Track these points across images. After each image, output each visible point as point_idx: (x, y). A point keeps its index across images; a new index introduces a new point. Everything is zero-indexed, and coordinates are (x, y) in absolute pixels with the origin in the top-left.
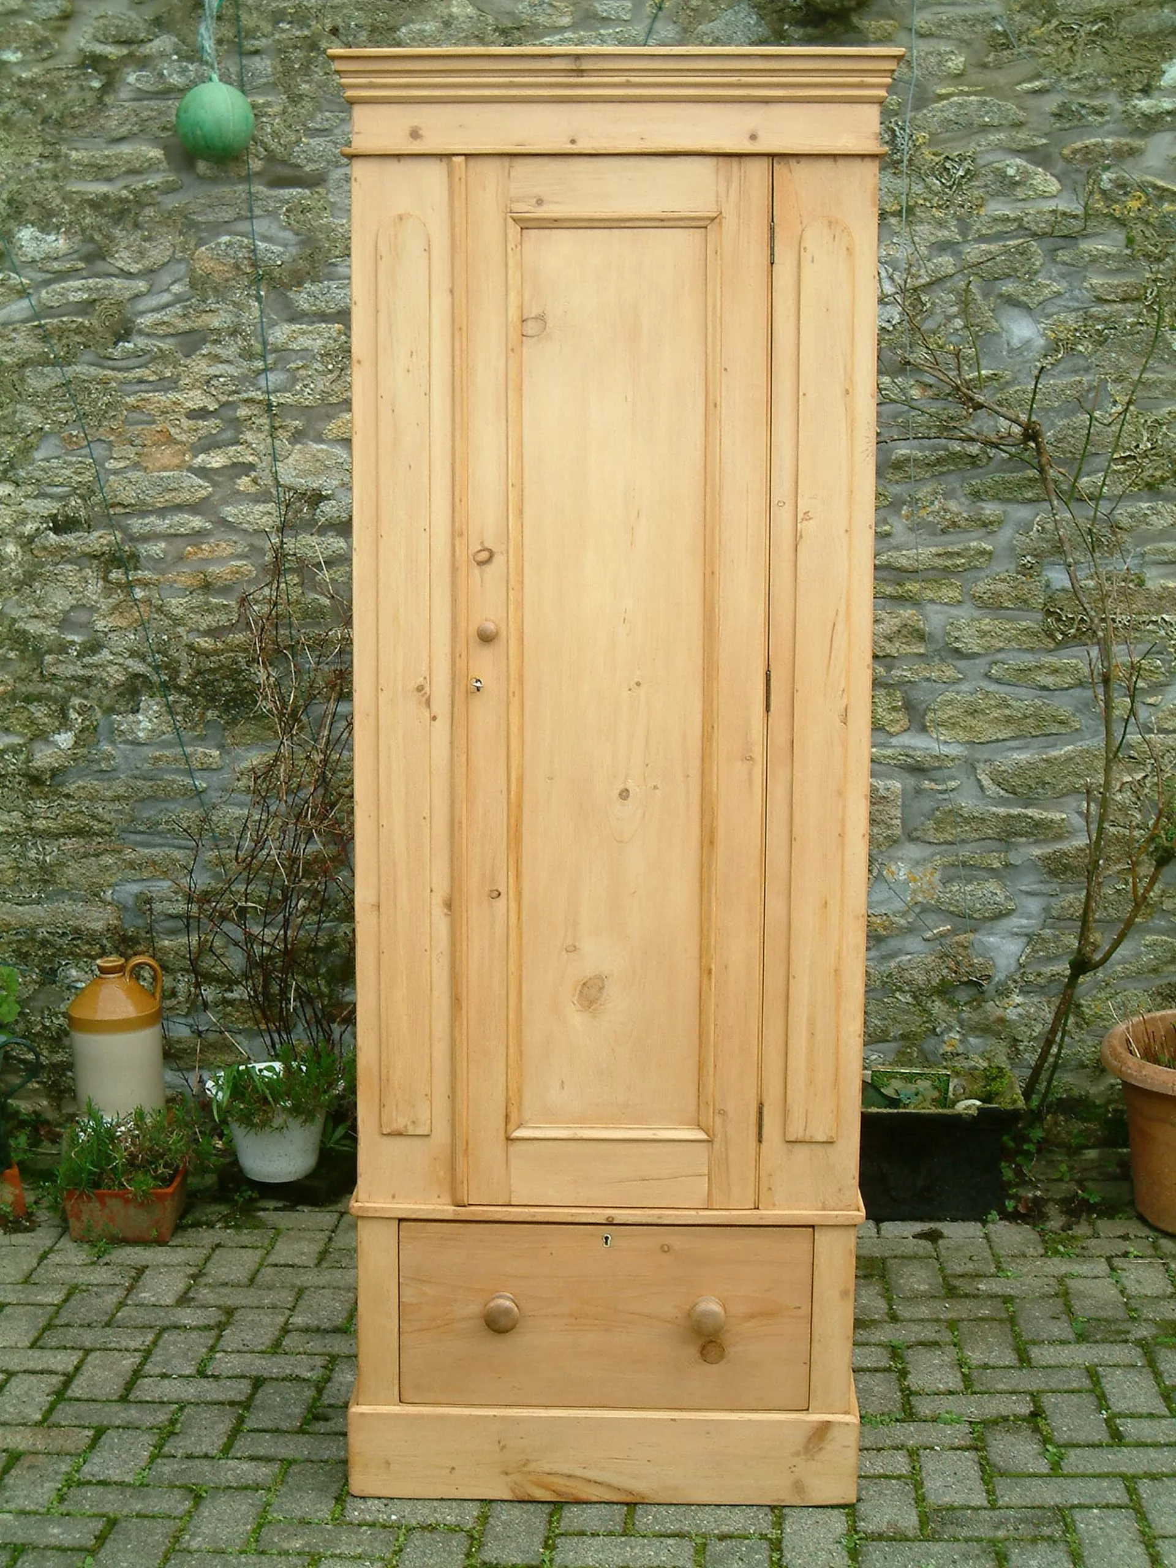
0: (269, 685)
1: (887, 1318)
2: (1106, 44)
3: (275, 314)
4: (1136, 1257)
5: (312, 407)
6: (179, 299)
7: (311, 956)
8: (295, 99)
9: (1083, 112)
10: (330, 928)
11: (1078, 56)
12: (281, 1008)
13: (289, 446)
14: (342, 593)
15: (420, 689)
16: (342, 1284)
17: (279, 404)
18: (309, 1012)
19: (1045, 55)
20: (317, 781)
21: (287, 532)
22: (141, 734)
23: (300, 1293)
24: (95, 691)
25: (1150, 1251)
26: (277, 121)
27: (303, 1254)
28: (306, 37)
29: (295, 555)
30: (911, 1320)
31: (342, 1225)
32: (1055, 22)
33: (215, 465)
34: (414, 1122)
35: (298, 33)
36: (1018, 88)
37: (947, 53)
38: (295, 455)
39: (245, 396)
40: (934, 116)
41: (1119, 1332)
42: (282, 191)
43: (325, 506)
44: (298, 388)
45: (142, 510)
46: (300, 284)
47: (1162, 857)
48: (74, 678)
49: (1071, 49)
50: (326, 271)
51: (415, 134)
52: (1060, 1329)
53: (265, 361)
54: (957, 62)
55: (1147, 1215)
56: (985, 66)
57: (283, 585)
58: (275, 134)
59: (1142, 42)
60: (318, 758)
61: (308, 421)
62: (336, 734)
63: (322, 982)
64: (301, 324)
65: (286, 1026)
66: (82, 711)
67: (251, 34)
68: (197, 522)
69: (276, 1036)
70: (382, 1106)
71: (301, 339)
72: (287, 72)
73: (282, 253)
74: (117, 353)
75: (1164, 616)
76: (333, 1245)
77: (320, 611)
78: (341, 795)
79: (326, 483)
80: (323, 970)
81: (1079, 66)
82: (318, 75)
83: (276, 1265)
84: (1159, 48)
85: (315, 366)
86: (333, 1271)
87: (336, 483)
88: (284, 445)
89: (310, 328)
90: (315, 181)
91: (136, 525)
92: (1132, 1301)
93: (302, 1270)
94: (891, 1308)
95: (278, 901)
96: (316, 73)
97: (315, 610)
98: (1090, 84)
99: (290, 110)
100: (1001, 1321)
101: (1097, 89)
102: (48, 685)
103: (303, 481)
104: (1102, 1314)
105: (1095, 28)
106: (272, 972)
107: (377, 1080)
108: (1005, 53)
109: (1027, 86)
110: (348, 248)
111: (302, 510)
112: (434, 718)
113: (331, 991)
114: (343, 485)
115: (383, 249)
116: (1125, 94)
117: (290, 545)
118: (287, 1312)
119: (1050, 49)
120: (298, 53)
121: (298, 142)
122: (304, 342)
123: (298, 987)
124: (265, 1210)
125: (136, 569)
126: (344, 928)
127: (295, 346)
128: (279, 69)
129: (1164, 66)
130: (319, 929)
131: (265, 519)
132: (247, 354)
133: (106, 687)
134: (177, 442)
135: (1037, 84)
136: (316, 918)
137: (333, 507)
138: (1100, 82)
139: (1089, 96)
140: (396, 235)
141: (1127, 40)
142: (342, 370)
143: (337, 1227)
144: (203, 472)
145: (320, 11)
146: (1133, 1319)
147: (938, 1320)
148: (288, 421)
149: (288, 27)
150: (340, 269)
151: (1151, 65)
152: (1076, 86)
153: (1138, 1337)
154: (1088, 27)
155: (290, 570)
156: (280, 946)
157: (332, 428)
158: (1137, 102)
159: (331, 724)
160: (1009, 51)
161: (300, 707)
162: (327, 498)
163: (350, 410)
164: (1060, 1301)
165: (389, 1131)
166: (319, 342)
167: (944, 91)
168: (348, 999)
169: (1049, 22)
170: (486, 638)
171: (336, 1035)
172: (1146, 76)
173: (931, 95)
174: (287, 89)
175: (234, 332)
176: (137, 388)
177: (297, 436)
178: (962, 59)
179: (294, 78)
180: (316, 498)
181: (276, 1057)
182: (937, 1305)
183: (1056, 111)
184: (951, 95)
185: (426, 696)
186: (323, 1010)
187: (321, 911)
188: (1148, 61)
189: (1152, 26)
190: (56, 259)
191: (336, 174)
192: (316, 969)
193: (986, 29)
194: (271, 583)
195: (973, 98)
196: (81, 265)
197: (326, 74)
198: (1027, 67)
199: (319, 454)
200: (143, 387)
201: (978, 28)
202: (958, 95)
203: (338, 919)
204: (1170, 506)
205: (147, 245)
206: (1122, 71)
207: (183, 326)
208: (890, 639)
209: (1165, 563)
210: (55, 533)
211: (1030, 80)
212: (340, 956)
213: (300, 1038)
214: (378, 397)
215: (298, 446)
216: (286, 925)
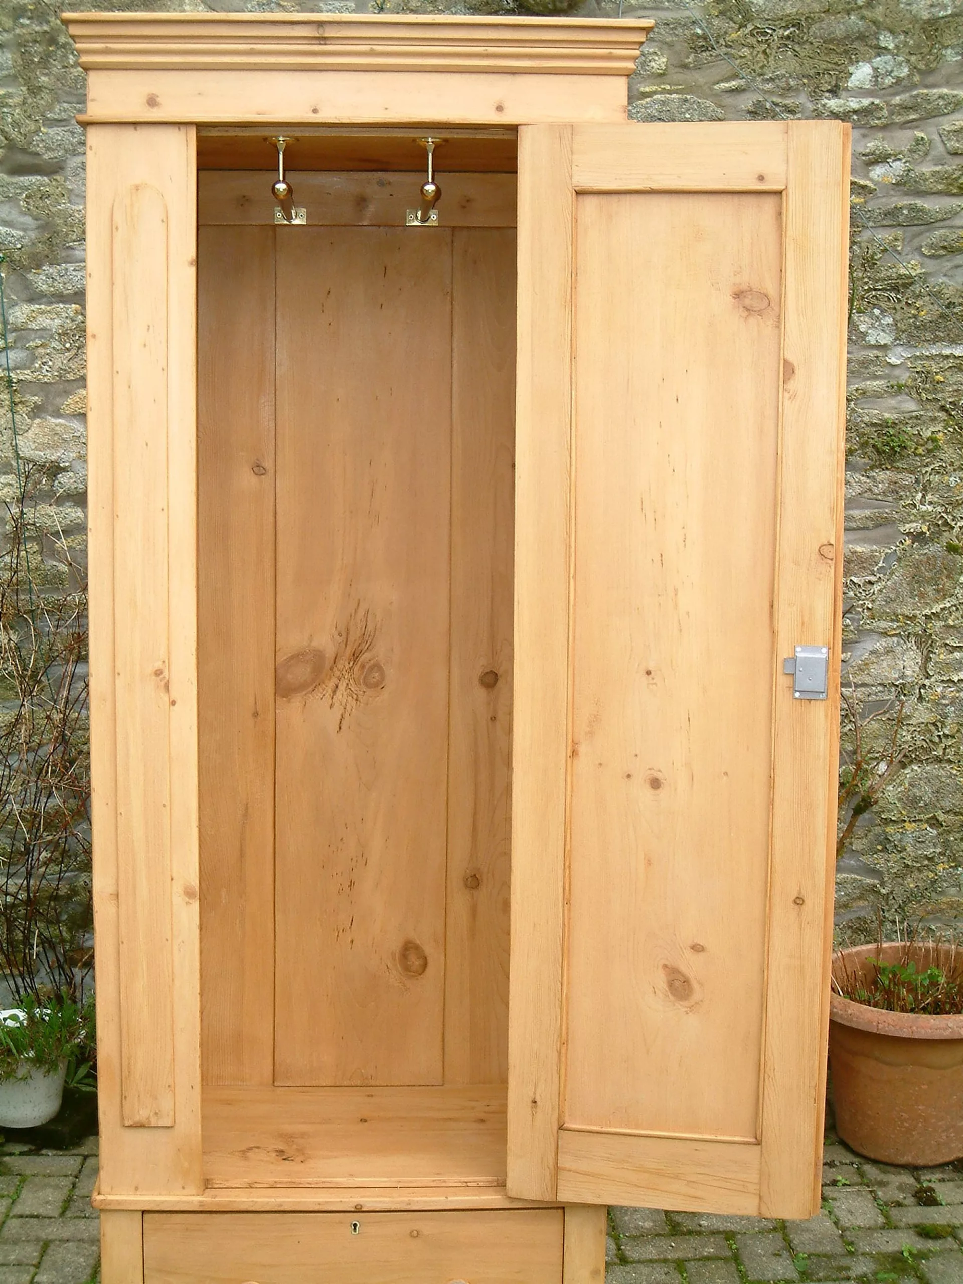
0: (10, 648)
1: (617, 1261)
2: (797, 48)
3: (14, 295)
4: (844, 1185)
5: (51, 383)
7: (52, 904)
8: (35, 91)
9: (778, 110)
10: (69, 878)
11: (771, 59)
12: (25, 954)
13: (28, 420)
14: (79, 559)
15: (158, 673)
16: (86, 1236)
17: (19, 381)
18: (51, 957)
19: (741, 57)
20: (57, 738)
21: (27, 502)
23: (46, 1246)
25: (856, 1179)
26: (17, 111)
27: (47, 1202)
28: (45, 32)
29: (34, 524)
30: (639, 1262)
31: (85, 1171)
32: (750, 27)
34: (156, 1114)
35: (37, 28)
36: (716, 87)
37: (649, 54)
38: (34, 430)
40: (638, 112)
41: (840, 1269)
42: (22, 178)
43: (63, 478)
44: (37, 365)
46: (38, 267)
47: (858, 805)
49: (765, 52)
50: (64, 254)
51: (152, 102)
52: (786, 1268)
53: (5, 339)
54: (659, 63)
55: (851, 1143)
56: (685, 66)
57: (23, 553)
58: (16, 124)
59: (831, 46)
60: (57, 717)
61: (47, 396)
62: (74, 694)
63: (64, 929)
64: (40, 304)
65: (30, 971)
69: (19, 980)
70: (123, 1098)
71: (40, 319)
72: (27, 64)
73: (22, 237)
75: (853, 578)
76: (77, 1192)
77: (59, 576)
78: (80, 752)
79: (64, 455)
80: (64, 917)
81: (772, 68)
82: (56, 68)
83: (21, 1216)
84: (846, 52)
85: (53, 345)
86: (77, 1221)
87: (73, 455)
88: (24, 419)
89: (48, 308)
90: (53, 169)
92: (848, 1233)
93: (47, 1221)
94: (619, 1249)
95: (21, 853)
96: (55, 66)
97: (54, 576)
98: (783, 85)
99: (30, 101)
100: (726, 1260)
101: (789, 89)
103: (42, 454)
104: (820, 1249)
105: (786, 33)
106: (15, 920)
107: (118, 1072)
108: (704, 54)
109: (725, 85)
110: (84, 232)
111: (41, 481)
112: (173, 703)
113: (73, 937)
114: (80, 458)
115: (119, 219)
116: (815, 95)
117: (30, 514)
118: (32, 1270)
119: (746, 51)
120: (37, 47)
121: (37, 132)
122: (43, 321)
123: (40, 934)
124: (11, 1154)
126: (83, 877)
127: (33, 326)
128: (20, 62)
129: (851, 69)
130: (59, 880)
131: (5, 489)
135: (734, 84)
136: (57, 869)
137: (70, 478)
138: (792, 83)
139: (781, 96)
140: (132, 205)
141: (816, 44)
142: (79, 348)
143: (80, 1172)
145: (59, 7)
146: (851, 1254)
147: (665, 1261)
148: (28, 397)
149: (27, 22)
150: (77, 252)
151: (838, 68)
152: (770, 86)
153: (859, 1273)
154: (781, 31)
155: (31, 538)
156: (22, 896)
157: (70, 403)
158: (826, 101)
159: (70, 685)
160: (708, 53)
161: (40, 668)
162: (65, 470)
163: (85, 387)
164: (779, 1235)
165: (131, 1123)
166: (57, 322)
167: (647, 89)
168: (88, 944)
169: (746, 26)
171: (78, 979)
172: (834, 77)
173: (636, 93)
174: (27, 82)
177: (37, 411)
178: (665, 60)
179: (33, 71)
180: (54, 470)
181: (19, 1004)
182: (662, 1243)
183: (751, 109)
184: (655, 93)
185: (165, 681)
186: (64, 955)
187: (62, 862)
188: (836, 64)
189: (839, 31)
191: (73, 162)
192: (58, 915)
193: (686, 32)
194: (11, 551)
195: (674, 96)
197: (65, 67)
198: (724, 68)
199: (57, 428)
201: (679, 31)
202: (660, 93)
203: (79, 869)
204: (857, 475)
206: (812, 72)
209: (854, 529)
211: (727, 80)
212: (80, 904)
213: (43, 982)
214: (113, 372)
215: (37, 421)
216: (29, 875)
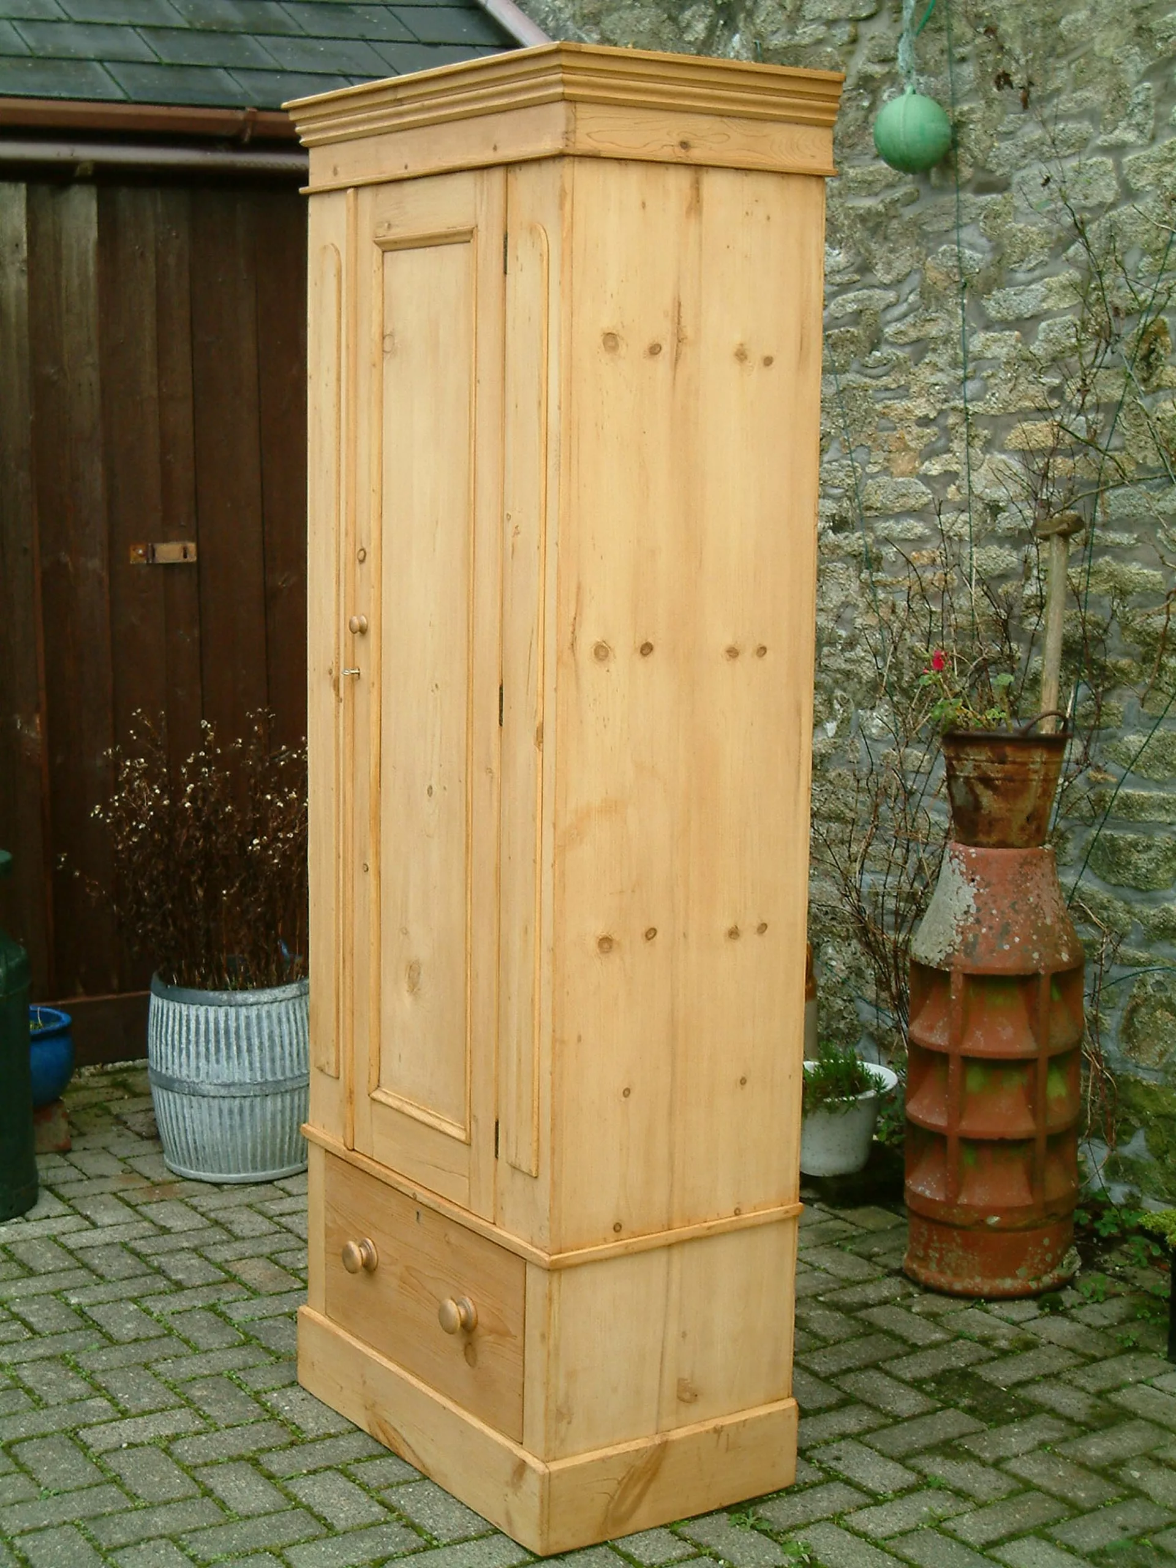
3: (974, 322)
5: (997, 416)
6: (912, 309)
13: (981, 456)
17: (974, 413)
22: (874, 731)
24: (853, 685)
33: (934, 473)
38: (985, 465)
39: (952, 404)
42: (981, 198)
43: (1001, 518)
44: (987, 397)
45: (885, 514)
46: (990, 291)
48: (838, 671)
50: (1008, 278)
53: (965, 369)
61: (994, 430)
64: (992, 332)
66: (844, 702)
67: (958, 42)
68: (919, 528)
71: (992, 347)
73: (980, 260)
74: (870, 361)
79: (1004, 494)
87: (1011, 494)
88: (977, 454)
89: (999, 336)
90: (1003, 186)
91: (883, 527)
102: (823, 676)
103: (989, 492)
111: (987, 520)
115: (317, 276)
121: (992, 147)
122: (995, 350)
125: (878, 571)
127: (988, 355)
131: (965, 528)
132: (954, 364)
133: (860, 682)
134: (911, 449)
137: (1006, 519)
142: (1016, 379)
144: (926, 479)
148: (980, 431)
157: (1012, 438)
174: (984, 94)
175: (946, 341)
176: (883, 395)
190: (839, 272)
196: (857, 277)
199: (1000, 465)
200: (888, 394)
205: (892, 256)
207: (913, 334)
210: (834, 532)
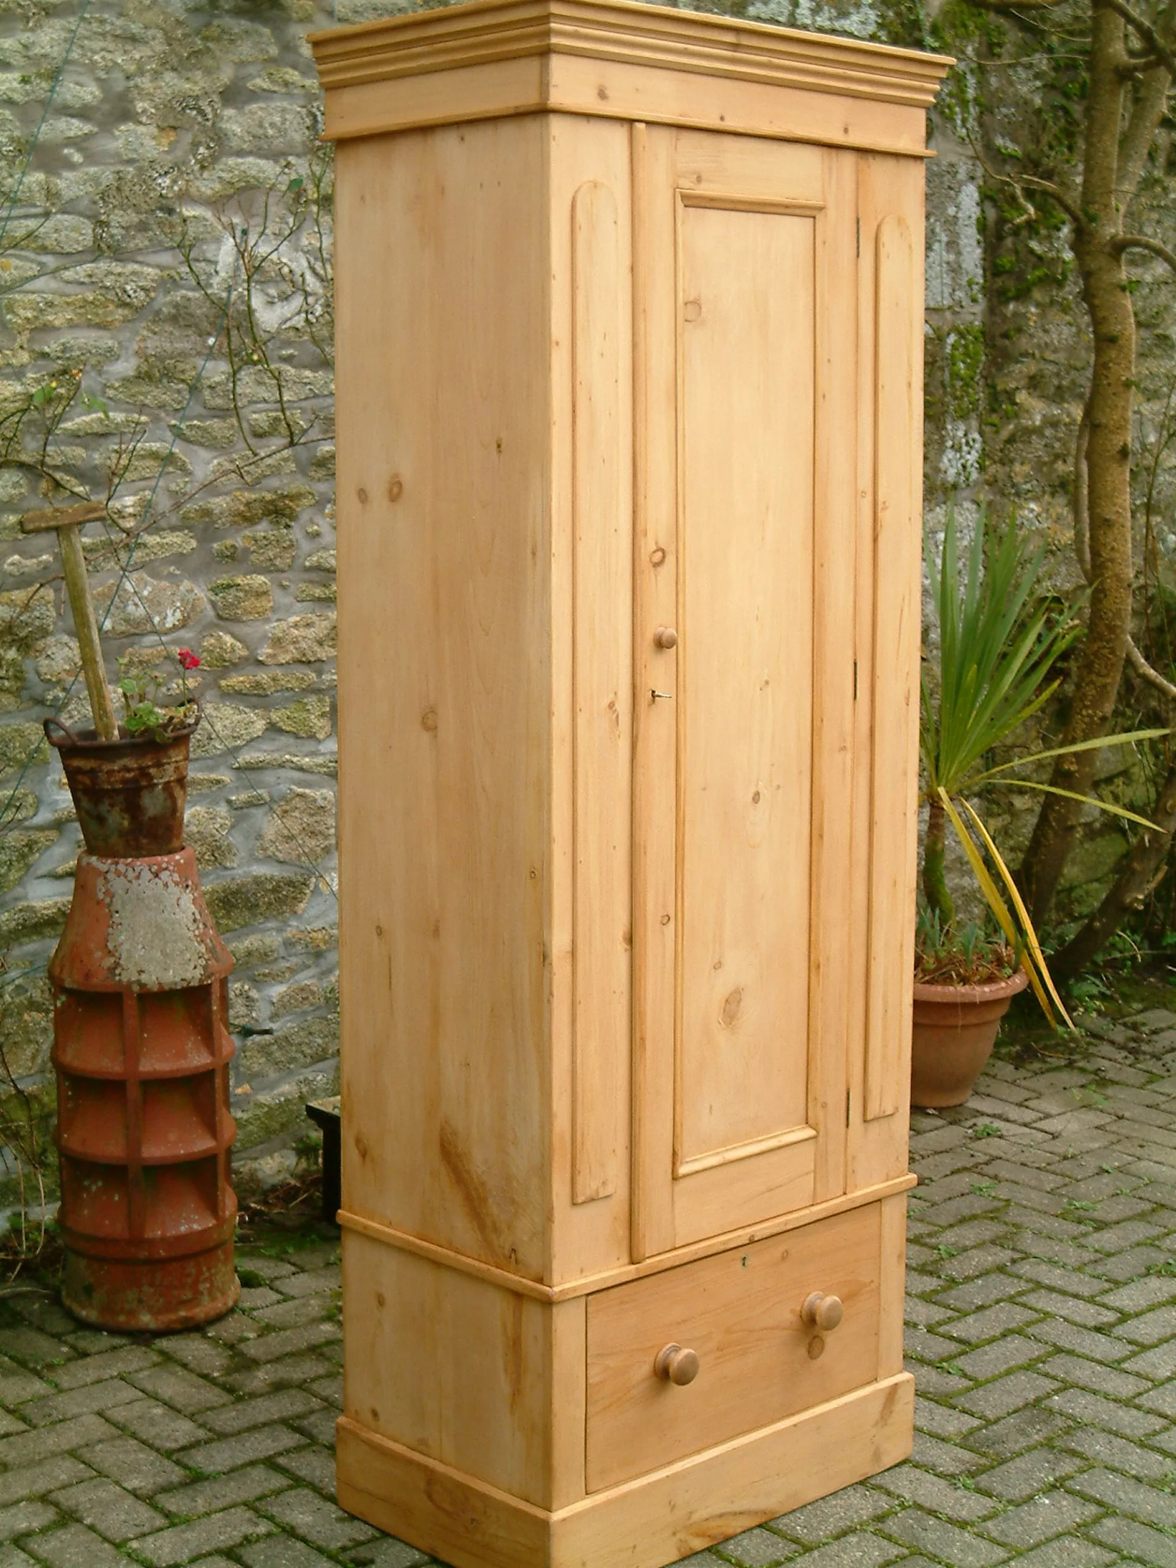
15: (611, 706)
34: (603, 1183)
51: (602, 94)
70: (576, 1173)
107: (569, 1146)
115: (581, 218)
140: (591, 204)
165: (581, 1199)
170: (661, 644)
185: (617, 714)
208: (320, 643)
214: (576, 383)
